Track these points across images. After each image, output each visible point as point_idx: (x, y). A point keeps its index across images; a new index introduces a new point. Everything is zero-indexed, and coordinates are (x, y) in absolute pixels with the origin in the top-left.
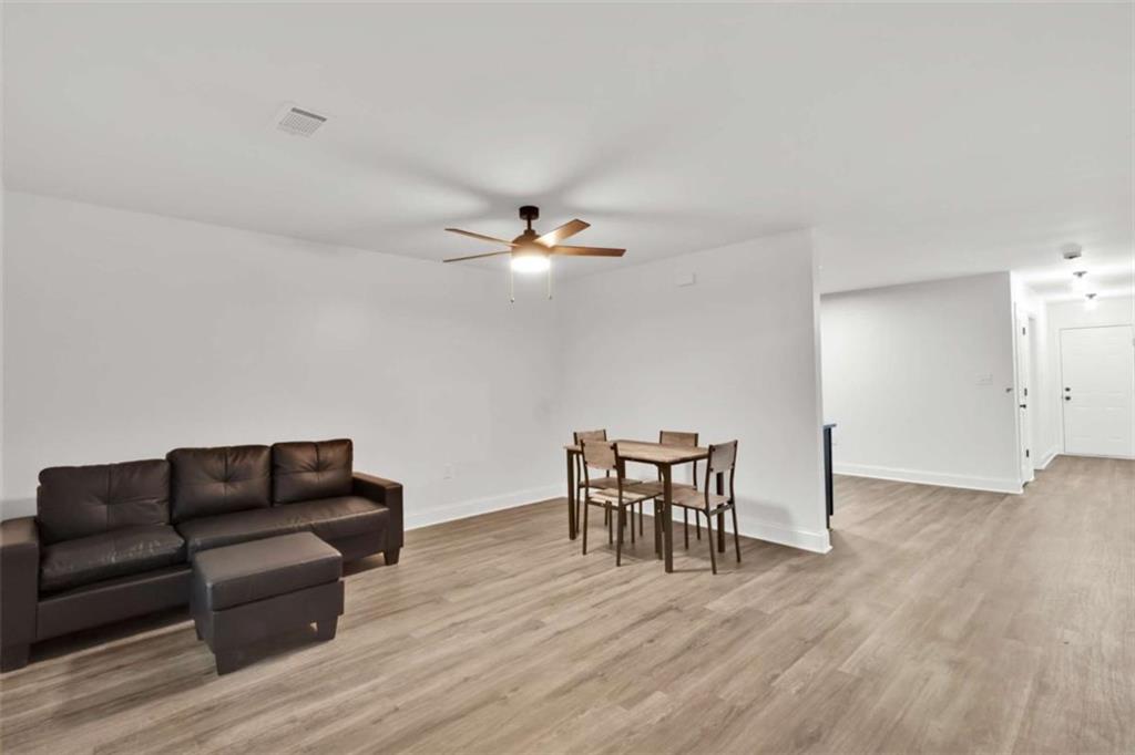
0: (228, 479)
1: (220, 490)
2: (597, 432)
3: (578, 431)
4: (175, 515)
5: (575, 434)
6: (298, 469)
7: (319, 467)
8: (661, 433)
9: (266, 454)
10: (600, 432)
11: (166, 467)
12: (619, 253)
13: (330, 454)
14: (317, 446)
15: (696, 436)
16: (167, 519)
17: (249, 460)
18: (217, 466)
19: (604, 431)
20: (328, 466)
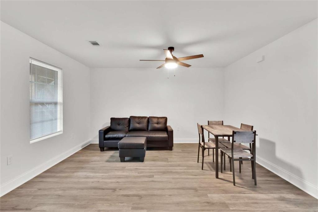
0: (139, 123)
1: (138, 126)
2: (219, 121)
3: (209, 120)
4: (130, 129)
5: (208, 121)
6: (153, 123)
7: (158, 123)
8: (242, 124)
9: (147, 119)
10: (221, 121)
11: (128, 119)
12: (201, 56)
13: (161, 120)
14: (158, 118)
15: (252, 127)
16: (128, 130)
17: (143, 120)
18: (137, 120)
19: (223, 121)
20: (160, 123)
